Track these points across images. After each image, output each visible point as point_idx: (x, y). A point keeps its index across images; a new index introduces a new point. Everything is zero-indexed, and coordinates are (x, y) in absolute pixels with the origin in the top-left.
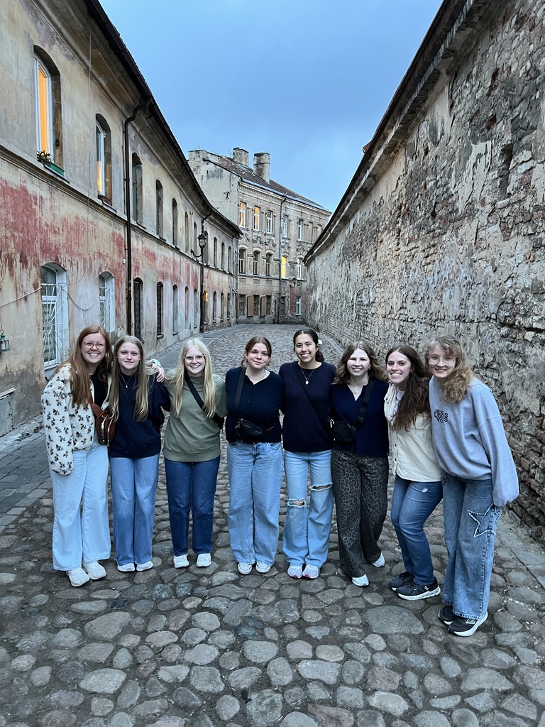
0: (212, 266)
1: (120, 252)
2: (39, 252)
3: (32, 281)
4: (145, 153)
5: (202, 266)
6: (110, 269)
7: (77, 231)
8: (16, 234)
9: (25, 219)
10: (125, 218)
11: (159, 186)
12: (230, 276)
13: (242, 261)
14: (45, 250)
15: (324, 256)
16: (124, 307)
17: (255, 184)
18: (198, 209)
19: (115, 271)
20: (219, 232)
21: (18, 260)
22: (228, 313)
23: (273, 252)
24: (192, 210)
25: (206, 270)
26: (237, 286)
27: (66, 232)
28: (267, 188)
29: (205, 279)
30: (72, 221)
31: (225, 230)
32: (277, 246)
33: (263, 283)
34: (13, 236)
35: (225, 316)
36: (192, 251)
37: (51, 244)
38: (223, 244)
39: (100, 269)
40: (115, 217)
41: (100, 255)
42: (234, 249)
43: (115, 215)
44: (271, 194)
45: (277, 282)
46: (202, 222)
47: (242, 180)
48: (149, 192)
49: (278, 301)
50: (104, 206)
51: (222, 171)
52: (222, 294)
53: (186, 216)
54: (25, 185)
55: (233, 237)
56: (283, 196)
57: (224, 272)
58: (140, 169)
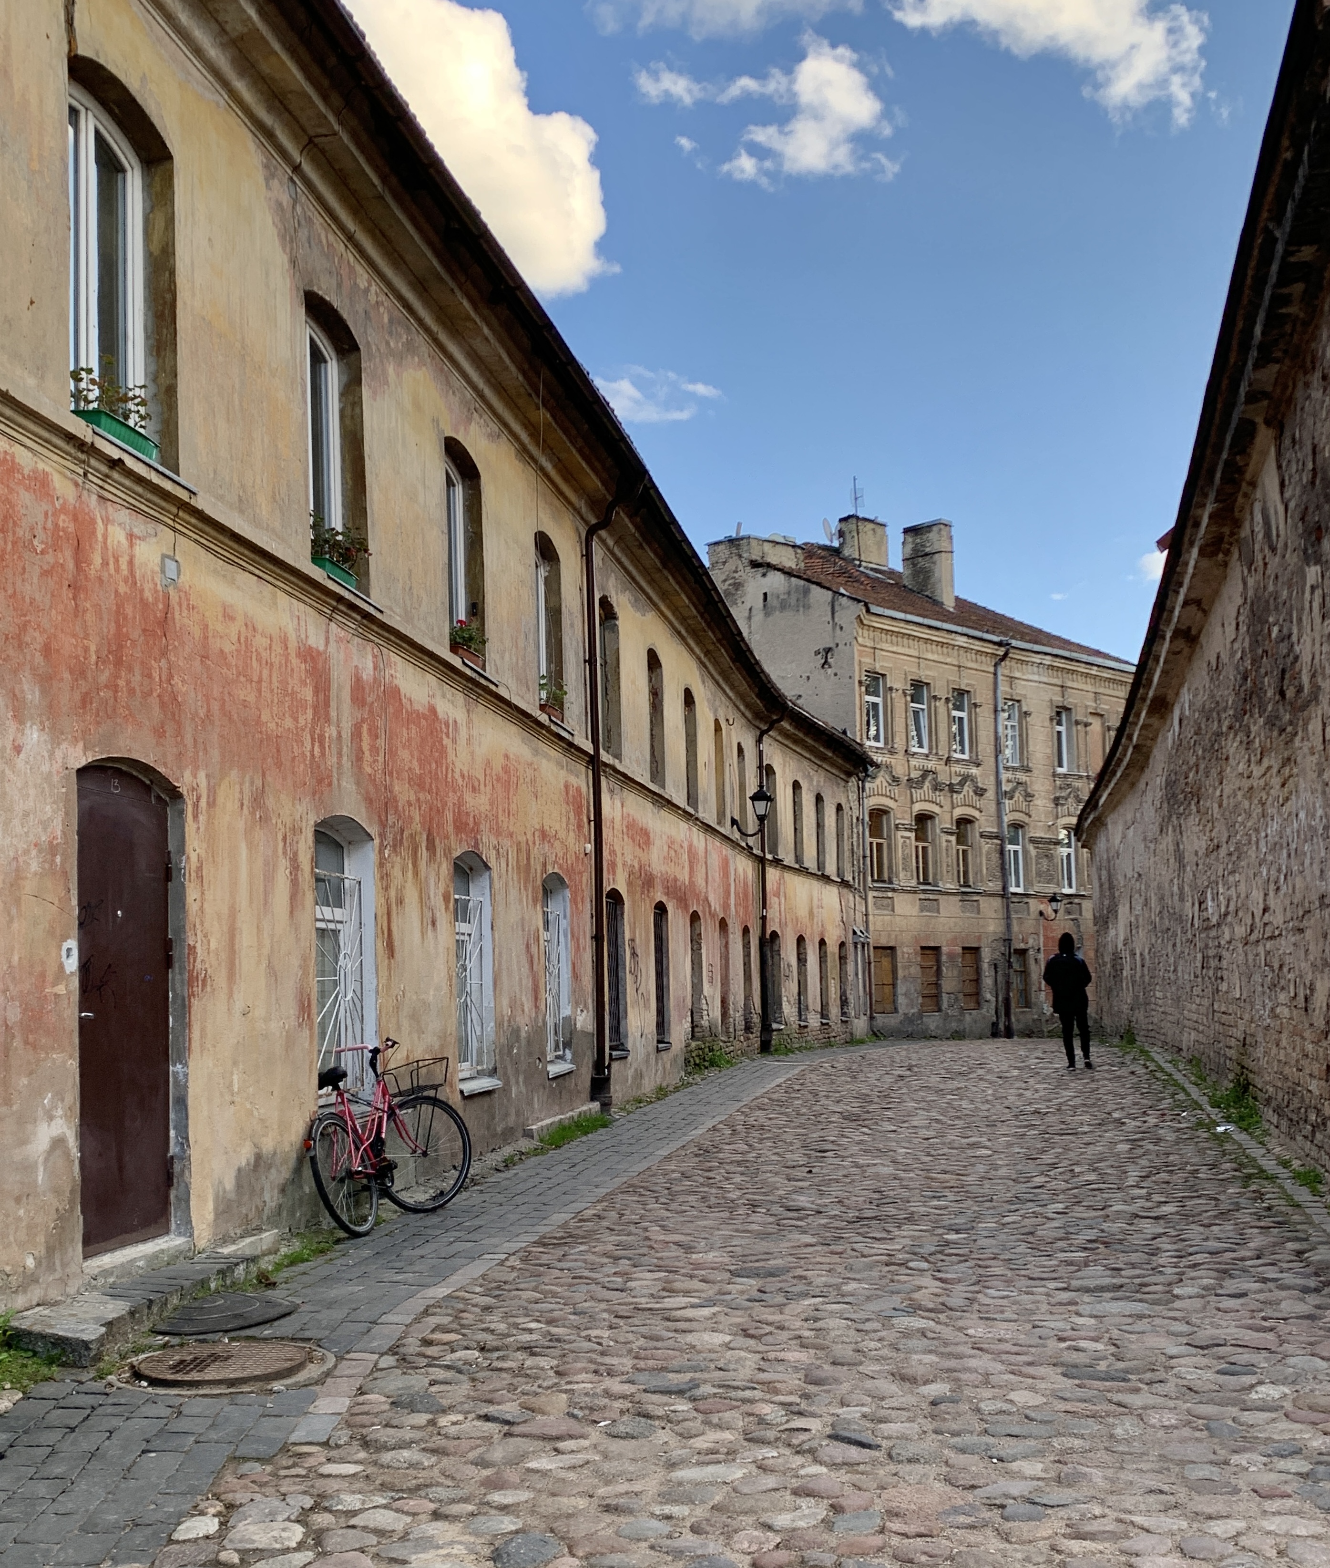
0: (789, 860)
1: (580, 827)
2: (450, 829)
3: (441, 890)
4: (623, 591)
5: (761, 861)
6: (561, 867)
7: (507, 785)
8: (421, 796)
9: (434, 766)
10: (589, 747)
11: (653, 661)
12: (845, 891)
13: (879, 845)
14: (460, 826)
15: (1127, 811)
16: (588, 957)
17: (910, 617)
18: (747, 706)
19: (570, 871)
20: (806, 763)
21: (424, 845)
22: (844, 1002)
23: (976, 814)
24: (732, 714)
25: (772, 874)
26: (867, 922)
27: (489, 787)
28: (946, 626)
29: (772, 900)
30: (498, 764)
31: (824, 758)
32: (991, 794)
33: (950, 907)
34: (418, 800)
35: (834, 1011)
36: (734, 822)
37: (468, 814)
38: (819, 799)
39: (544, 865)
40: (570, 747)
41: (544, 835)
42: (853, 811)
43: (571, 745)
44: (961, 641)
45: (997, 902)
46: (759, 741)
47: (868, 611)
48: (633, 683)
49: (1002, 964)
50: (553, 727)
51: (806, 592)
52: (822, 943)
53: (718, 728)
54: (433, 702)
55: (849, 774)
56: (1000, 644)
57: (825, 878)
58: (615, 629)
